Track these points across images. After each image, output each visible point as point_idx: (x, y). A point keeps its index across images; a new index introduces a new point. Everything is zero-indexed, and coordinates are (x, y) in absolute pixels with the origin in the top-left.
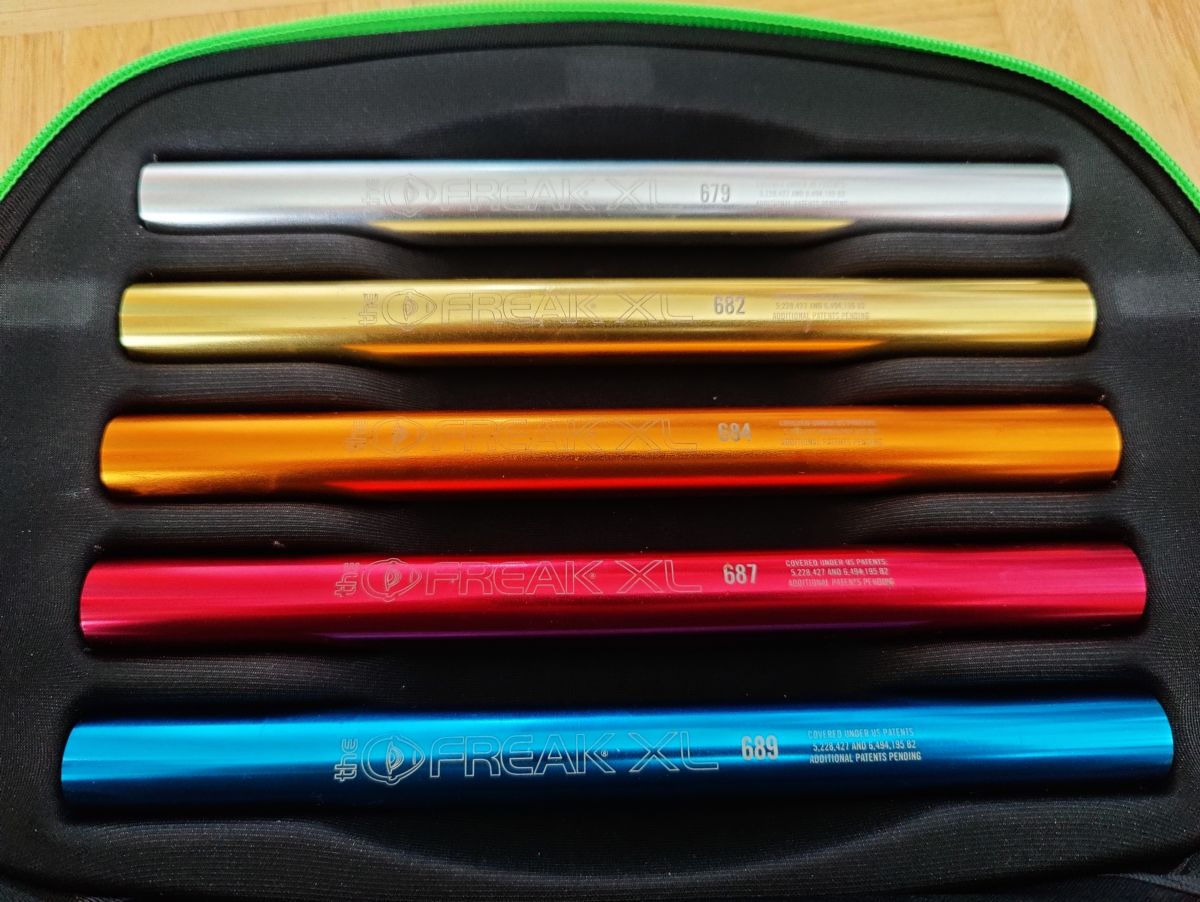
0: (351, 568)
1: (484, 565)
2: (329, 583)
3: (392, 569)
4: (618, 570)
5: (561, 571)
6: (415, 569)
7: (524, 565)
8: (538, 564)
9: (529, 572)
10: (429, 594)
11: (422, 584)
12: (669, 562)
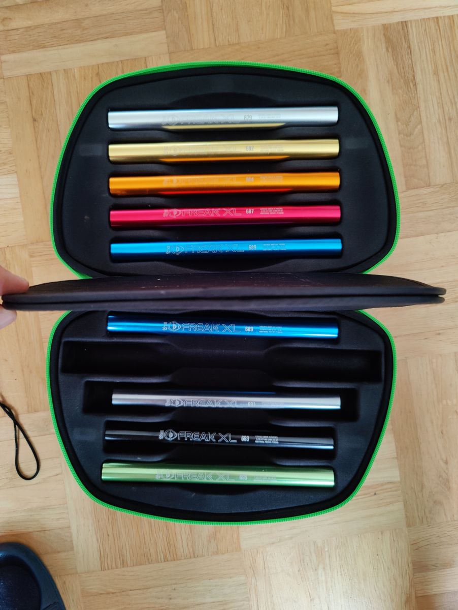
0: (166, 211)
1: (195, 210)
2: (162, 214)
3: (175, 211)
4: (223, 211)
5: (211, 211)
6: (180, 211)
7: (203, 210)
8: (206, 210)
9: (204, 211)
10: (184, 216)
11: (182, 214)
12: (234, 209)
